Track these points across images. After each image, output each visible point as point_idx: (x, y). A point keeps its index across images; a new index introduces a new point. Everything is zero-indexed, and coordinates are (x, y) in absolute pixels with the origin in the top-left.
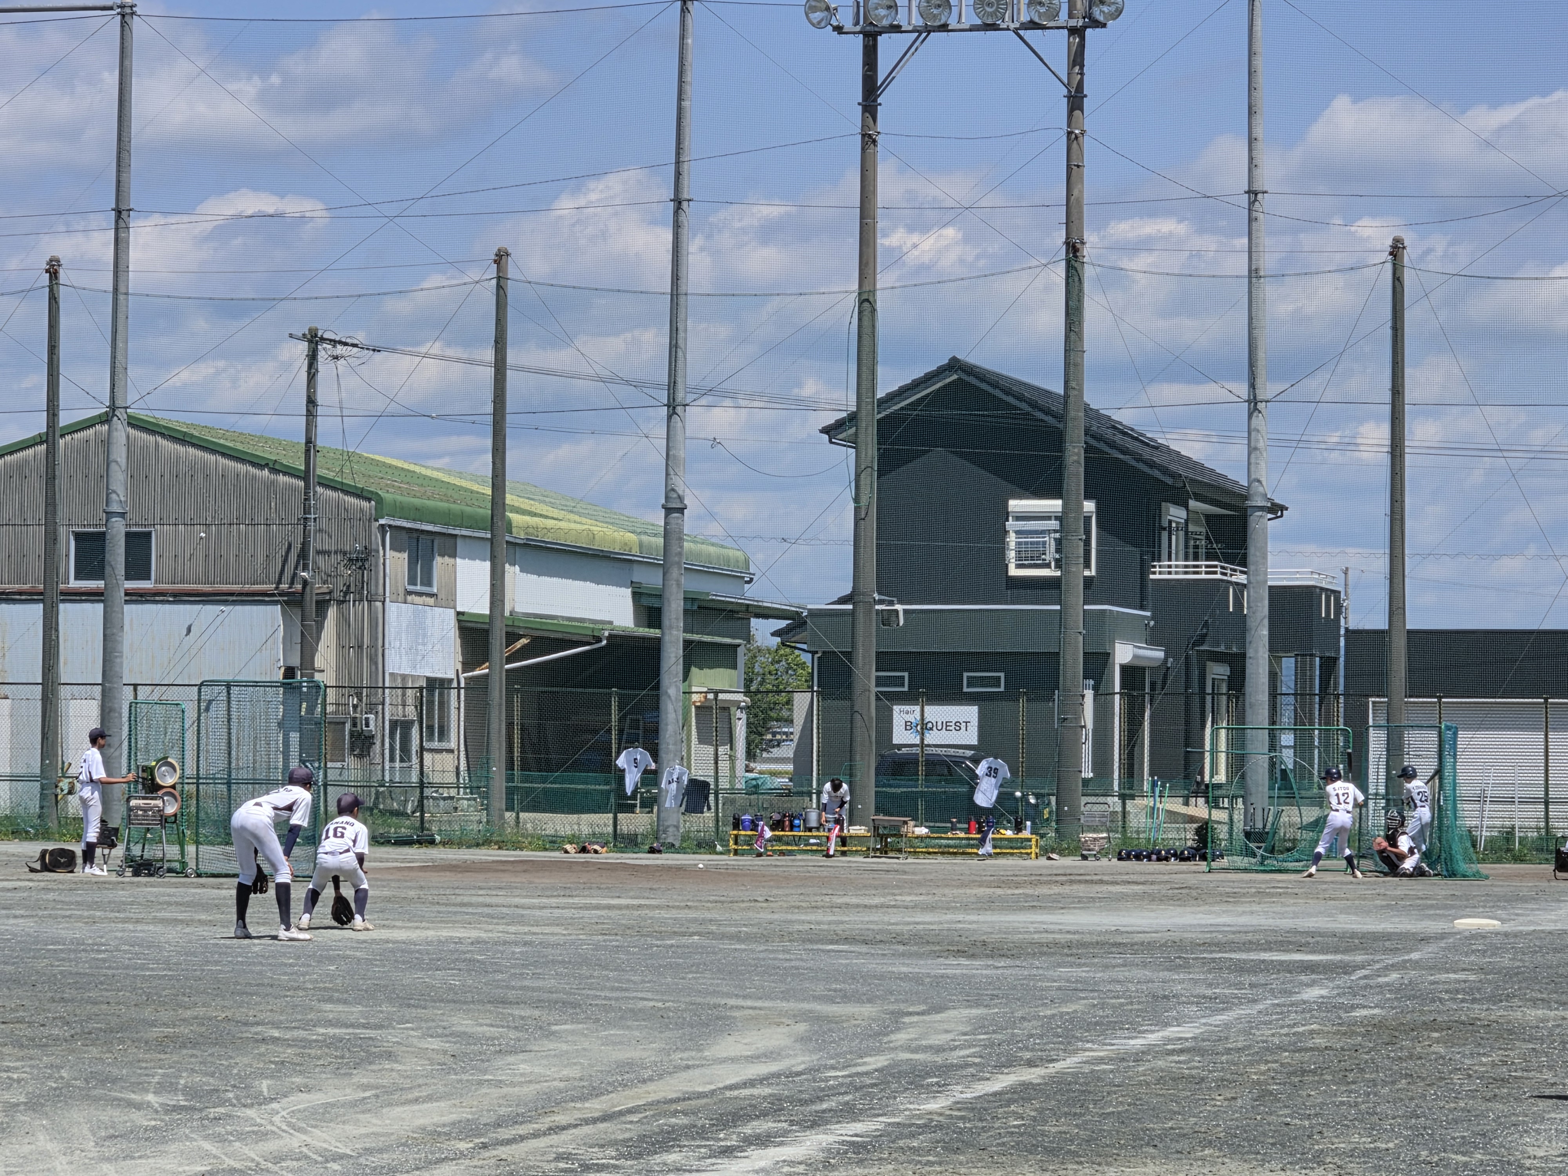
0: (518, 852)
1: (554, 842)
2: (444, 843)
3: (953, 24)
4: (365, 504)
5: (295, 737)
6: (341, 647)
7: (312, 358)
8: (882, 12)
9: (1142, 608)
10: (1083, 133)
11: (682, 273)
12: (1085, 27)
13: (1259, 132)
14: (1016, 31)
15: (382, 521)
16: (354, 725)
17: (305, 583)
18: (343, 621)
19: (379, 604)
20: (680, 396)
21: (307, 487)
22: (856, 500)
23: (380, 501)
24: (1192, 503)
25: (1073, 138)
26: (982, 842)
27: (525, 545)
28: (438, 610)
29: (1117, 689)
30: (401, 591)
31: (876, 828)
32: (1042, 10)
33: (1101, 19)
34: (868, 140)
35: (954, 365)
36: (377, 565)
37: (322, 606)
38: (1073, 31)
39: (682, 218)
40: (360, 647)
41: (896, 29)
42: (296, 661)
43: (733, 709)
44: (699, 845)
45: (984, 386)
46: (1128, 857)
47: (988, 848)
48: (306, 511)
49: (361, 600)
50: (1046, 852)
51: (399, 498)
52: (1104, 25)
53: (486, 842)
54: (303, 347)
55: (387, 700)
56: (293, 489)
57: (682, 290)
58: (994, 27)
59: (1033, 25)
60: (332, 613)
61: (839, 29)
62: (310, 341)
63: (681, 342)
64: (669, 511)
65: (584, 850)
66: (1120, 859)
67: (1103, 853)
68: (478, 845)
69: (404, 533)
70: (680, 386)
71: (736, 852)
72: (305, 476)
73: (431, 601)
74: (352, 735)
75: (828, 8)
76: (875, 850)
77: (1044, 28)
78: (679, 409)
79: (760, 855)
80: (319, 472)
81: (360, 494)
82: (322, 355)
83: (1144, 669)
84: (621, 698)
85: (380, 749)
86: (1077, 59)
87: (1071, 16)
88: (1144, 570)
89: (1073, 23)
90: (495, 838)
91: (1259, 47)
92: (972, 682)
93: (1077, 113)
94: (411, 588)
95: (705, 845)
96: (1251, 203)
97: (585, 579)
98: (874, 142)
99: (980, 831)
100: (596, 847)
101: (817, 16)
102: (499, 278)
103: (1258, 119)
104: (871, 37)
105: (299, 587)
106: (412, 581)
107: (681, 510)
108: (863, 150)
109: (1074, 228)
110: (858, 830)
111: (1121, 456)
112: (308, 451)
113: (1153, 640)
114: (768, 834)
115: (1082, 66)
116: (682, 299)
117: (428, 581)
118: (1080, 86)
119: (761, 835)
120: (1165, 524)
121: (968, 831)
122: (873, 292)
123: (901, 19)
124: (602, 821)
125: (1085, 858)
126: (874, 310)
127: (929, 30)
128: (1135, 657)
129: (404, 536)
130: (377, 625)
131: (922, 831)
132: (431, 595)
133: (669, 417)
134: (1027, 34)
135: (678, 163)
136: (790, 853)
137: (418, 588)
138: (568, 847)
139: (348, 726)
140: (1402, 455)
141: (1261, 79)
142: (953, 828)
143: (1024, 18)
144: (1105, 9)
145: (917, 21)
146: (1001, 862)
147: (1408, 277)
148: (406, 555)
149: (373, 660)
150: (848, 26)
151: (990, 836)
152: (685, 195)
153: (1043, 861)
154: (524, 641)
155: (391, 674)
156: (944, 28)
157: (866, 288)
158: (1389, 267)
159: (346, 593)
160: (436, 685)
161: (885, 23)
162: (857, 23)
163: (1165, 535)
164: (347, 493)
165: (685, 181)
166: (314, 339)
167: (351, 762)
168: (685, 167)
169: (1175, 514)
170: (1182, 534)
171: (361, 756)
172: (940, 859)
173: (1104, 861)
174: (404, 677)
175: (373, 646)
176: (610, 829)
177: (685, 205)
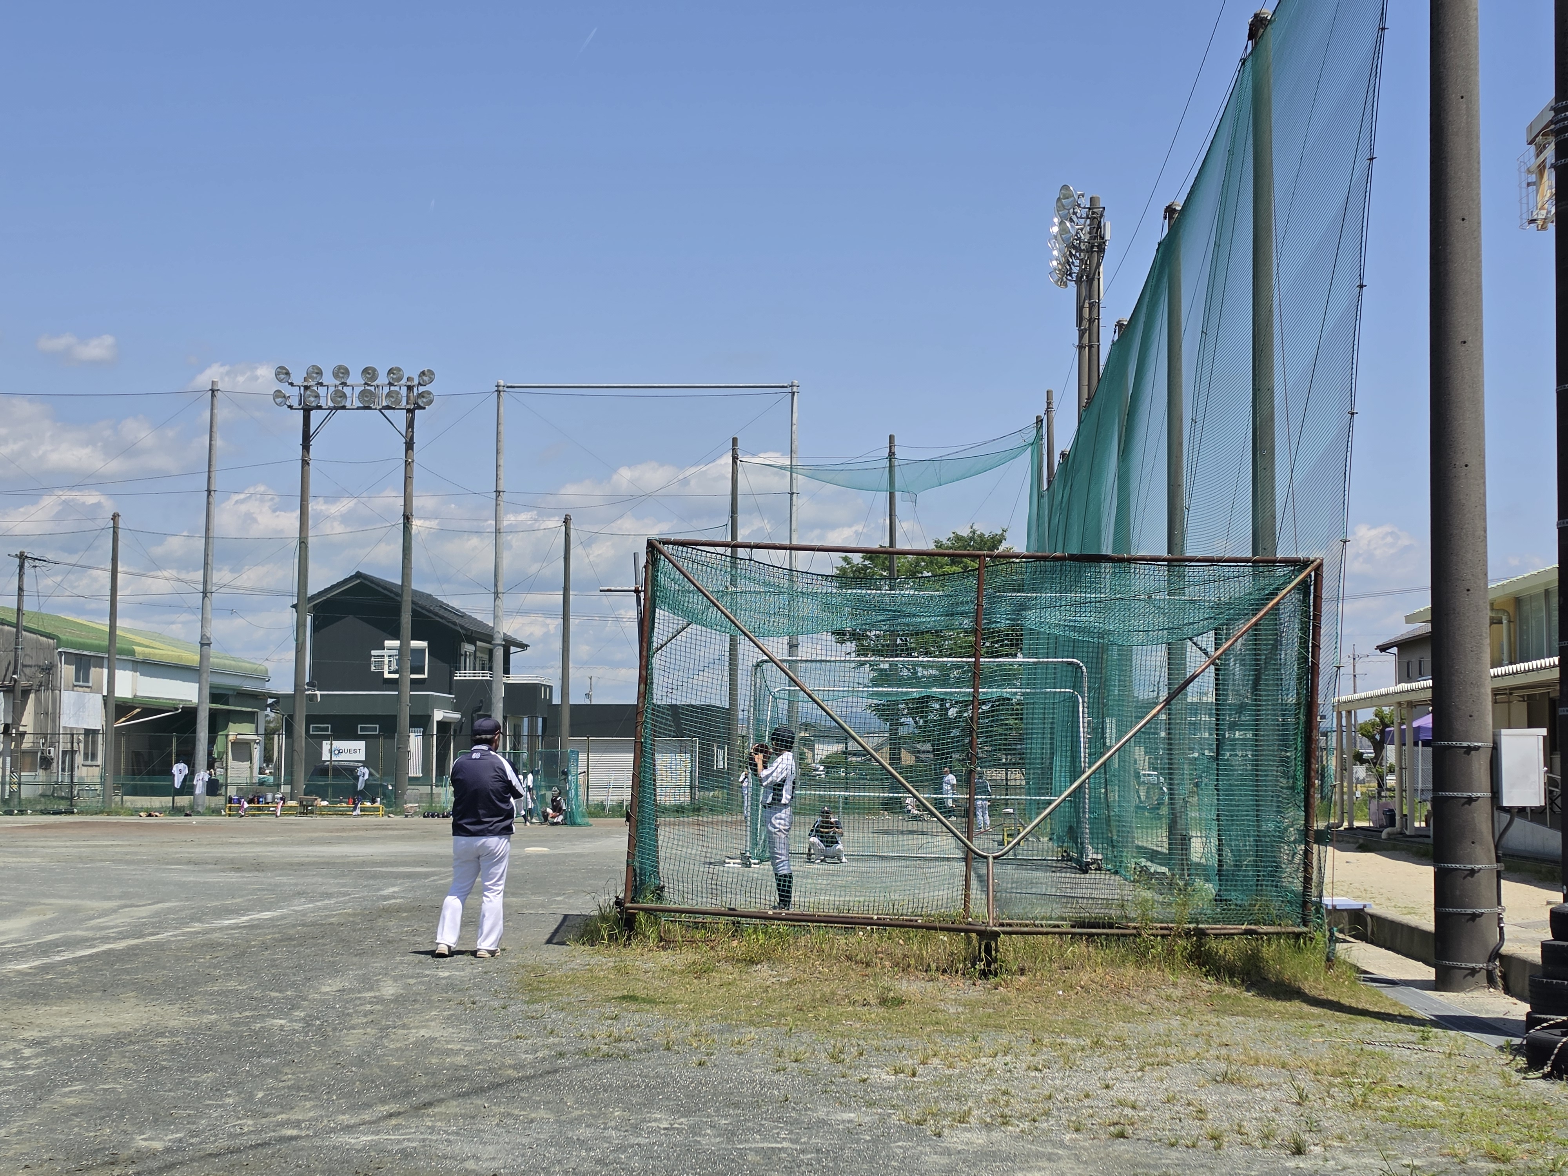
0: (118, 817)
1: (136, 812)
2: (78, 813)
3: (348, 405)
4: (51, 641)
5: (8, 759)
6: (36, 714)
7: (21, 567)
8: (312, 399)
9: (450, 694)
10: (413, 461)
11: (211, 527)
12: (414, 409)
13: (501, 462)
14: (380, 410)
15: (60, 650)
16: (42, 753)
17: (15, 680)
18: (38, 700)
19: (58, 692)
20: (209, 587)
21: (17, 632)
22: (297, 640)
23: (59, 639)
24: (478, 643)
25: (407, 464)
26: (355, 809)
27: (143, 662)
28: (92, 695)
29: (435, 732)
30: (71, 685)
31: (301, 802)
32: (393, 400)
33: (422, 405)
34: (305, 463)
35: (358, 575)
36: (57, 672)
37: (26, 693)
38: (408, 411)
39: (211, 499)
40: (47, 714)
41: (320, 407)
42: (10, 721)
43: (252, 744)
44: (213, 812)
45: (373, 585)
46: (428, 816)
47: (358, 812)
48: (17, 644)
49: (48, 689)
50: (387, 814)
51: (70, 638)
52: (424, 408)
53: (101, 812)
54: (17, 561)
55: (61, 741)
56: (9, 632)
57: (211, 535)
58: (369, 408)
59: (388, 407)
60: (32, 696)
61: (290, 407)
62: (20, 558)
63: (209, 562)
64: (202, 645)
65: (150, 815)
66: (424, 817)
67: (415, 814)
68: (96, 814)
69: (73, 656)
70: (209, 582)
71: (230, 815)
72: (17, 626)
73: (88, 690)
74: (41, 757)
75: (284, 397)
76: (300, 813)
77: (394, 409)
78: (208, 595)
79: (242, 816)
80: (24, 624)
81: (49, 636)
82: (26, 564)
83: (450, 723)
84: (177, 737)
85: (57, 766)
86: (410, 424)
87: (407, 403)
88: (452, 675)
89: (408, 407)
90: (107, 810)
91: (501, 420)
92: (362, 729)
93: (410, 451)
94: (76, 683)
95: (216, 812)
96: (497, 497)
97: (176, 679)
98: (308, 464)
99: (354, 803)
100: (157, 814)
101: (279, 400)
102: (114, 527)
103: (501, 456)
104: (307, 412)
105: (13, 683)
106: (77, 680)
107: (209, 645)
108: (303, 468)
109: (408, 507)
110: (293, 803)
111: (440, 620)
112: (18, 614)
113: (455, 710)
114: (246, 805)
115: (413, 429)
116: (211, 540)
117: (86, 680)
118: (412, 438)
119: (243, 806)
120: (463, 653)
121: (348, 803)
122: (306, 538)
123: (322, 402)
124: (167, 801)
125: (406, 816)
126: (307, 547)
127: (336, 408)
128: (444, 717)
129: (73, 657)
130: (56, 703)
131: (325, 803)
132: (88, 687)
133: (204, 598)
134: (385, 412)
135: (209, 472)
136: (259, 815)
137: (81, 683)
138: (142, 814)
139: (39, 754)
140: (568, 620)
141: (502, 436)
142: (341, 802)
143: (384, 404)
144: (425, 400)
145: (331, 404)
146: (365, 818)
147: (572, 534)
148: (74, 667)
149: (54, 721)
150: (296, 405)
151: (359, 805)
152: (212, 488)
153: (386, 818)
154: (138, 710)
155: (64, 727)
156: (344, 408)
157: (303, 536)
158: (563, 528)
159: (40, 686)
160: (90, 733)
161: (314, 404)
162: (300, 404)
163: (463, 658)
164: (41, 635)
165: (213, 481)
166: (22, 557)
167: (41, 772)
168: (213, 474)
169: (468, 648)
170: (472, 657)
171: (45, 769)
172: (334, 817)
173: (416, 818)
174: (71, 728)
175: (54, 713)
176: (171, 804)
177: (212, 493)
